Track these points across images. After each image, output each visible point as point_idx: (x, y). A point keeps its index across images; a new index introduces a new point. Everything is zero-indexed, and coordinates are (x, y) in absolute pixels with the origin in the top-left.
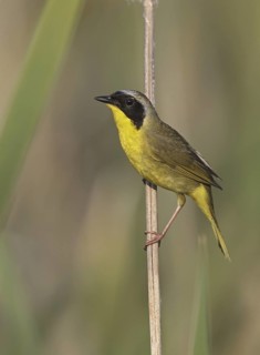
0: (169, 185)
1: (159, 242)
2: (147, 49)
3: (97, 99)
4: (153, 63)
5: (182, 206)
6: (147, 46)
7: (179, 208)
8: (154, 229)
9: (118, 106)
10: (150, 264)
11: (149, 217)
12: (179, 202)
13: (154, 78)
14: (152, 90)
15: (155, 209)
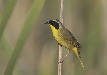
0: (66, 46)
1: (62, 62)
2: (61, 7)
3: (45, 23)
4: (63, 12)
5: (69, 53)
6: (61, 6)
7: (68, 53)
8: (61, 59)
9: (51, 24)
10: (59, 69)
11: (59, 56)
12: (69, 51)
13: (63, 16)
14: (62, 19)
15: (61, 53)
